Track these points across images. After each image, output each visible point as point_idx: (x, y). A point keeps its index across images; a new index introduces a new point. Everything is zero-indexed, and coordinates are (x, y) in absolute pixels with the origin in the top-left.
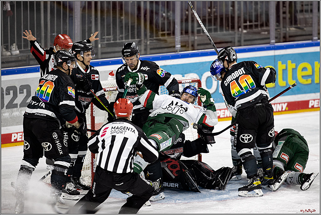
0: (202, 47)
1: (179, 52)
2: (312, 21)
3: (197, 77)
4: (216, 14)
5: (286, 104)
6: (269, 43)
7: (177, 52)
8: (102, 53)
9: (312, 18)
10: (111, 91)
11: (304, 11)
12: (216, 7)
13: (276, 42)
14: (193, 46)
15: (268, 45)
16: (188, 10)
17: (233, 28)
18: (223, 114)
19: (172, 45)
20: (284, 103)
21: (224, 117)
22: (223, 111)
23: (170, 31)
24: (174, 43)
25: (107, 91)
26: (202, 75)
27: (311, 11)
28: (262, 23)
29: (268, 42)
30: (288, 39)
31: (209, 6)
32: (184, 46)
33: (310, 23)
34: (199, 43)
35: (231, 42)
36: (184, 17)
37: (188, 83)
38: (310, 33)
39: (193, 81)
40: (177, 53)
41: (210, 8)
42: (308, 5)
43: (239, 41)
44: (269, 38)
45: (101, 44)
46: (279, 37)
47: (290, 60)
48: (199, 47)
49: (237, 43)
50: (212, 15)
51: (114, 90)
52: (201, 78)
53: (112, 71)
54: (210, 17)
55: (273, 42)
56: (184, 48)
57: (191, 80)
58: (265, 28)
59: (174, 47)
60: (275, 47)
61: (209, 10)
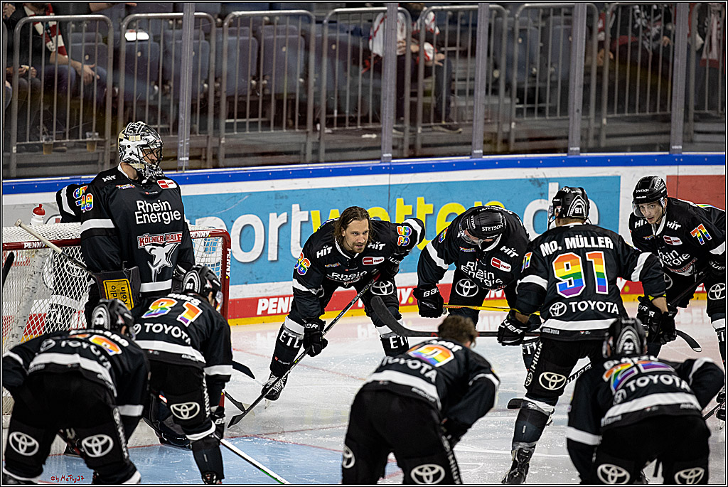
0: (236, 161)
1: (186, 170)
2: (472, 115)
3: (221, 226)
4: (267, 92)
5: (410, 290)
6: (379, 159)
7: (181, 169)
8: (19, 166)
9: (472, 108)
10: (34, 248)
11: (456, 92)
12: (268, 77)
13: (394, 158)
14: (215, 157)
15: (376, 163)
16: (207, 82)
17: (303, 123)
18: (275, 306)
19: (173, 154)
20: (406, 288)
21: (276, 314)
22: (276, 300)
23: (169, 124)
24: (176, 149)
25: (27, 248)
26: (233, 222)
27: (472, 92)
28: (365, 114)
29: (377, 156)
30: (419, 150)
31: (254, 73)
32: (197, 157)
33: (469, 118)
34: (230, 151)
35: (297, 153)
36: (200, 96)
37: (203, 237)
38: (467, 140)
39: (213, 235)
40: (179, 172)
41: (256, 77)
42: (465, 80)
43: (315, 152)
44: (379, 148)
45: (17, 146)
46: (400, 146)
47: (422, 196)
48: (229, 161)
49: (309, 156)
50: (260, 95)
51: (41, 248)
52: (229, 228)
53: (41, 205)
54: (255, 98)
55: (388, 157)
56: (196, 163)
57: (209, 232)
58: (371, 126)
59: (176, 158)
60: (390, 166)
61: (254, 82)
